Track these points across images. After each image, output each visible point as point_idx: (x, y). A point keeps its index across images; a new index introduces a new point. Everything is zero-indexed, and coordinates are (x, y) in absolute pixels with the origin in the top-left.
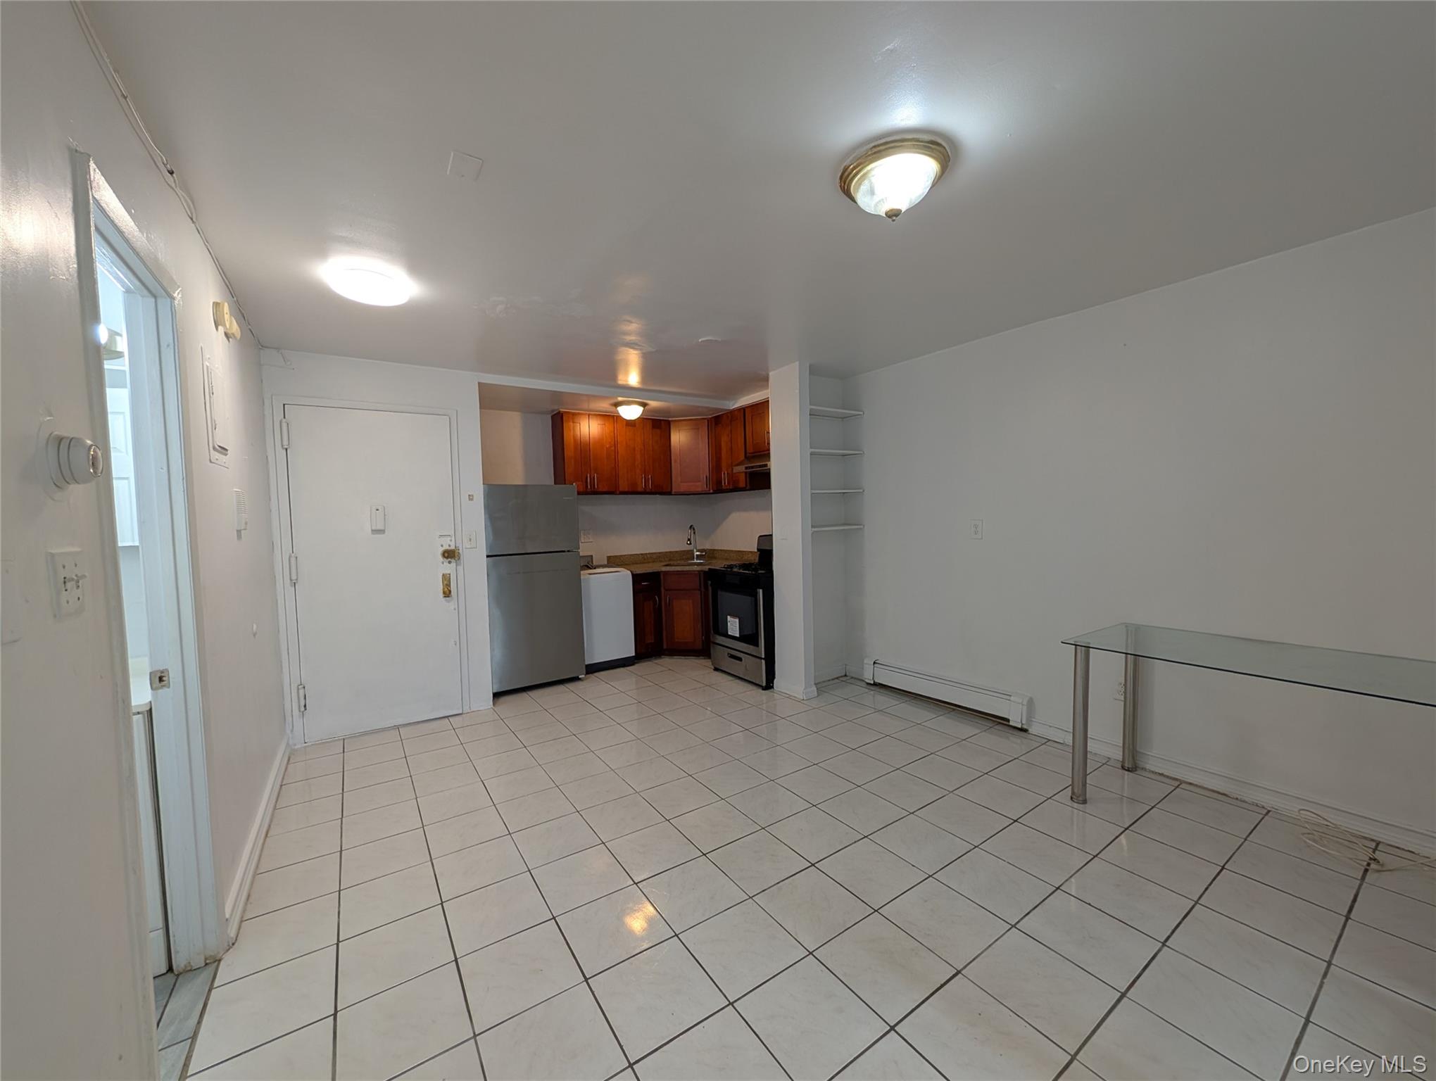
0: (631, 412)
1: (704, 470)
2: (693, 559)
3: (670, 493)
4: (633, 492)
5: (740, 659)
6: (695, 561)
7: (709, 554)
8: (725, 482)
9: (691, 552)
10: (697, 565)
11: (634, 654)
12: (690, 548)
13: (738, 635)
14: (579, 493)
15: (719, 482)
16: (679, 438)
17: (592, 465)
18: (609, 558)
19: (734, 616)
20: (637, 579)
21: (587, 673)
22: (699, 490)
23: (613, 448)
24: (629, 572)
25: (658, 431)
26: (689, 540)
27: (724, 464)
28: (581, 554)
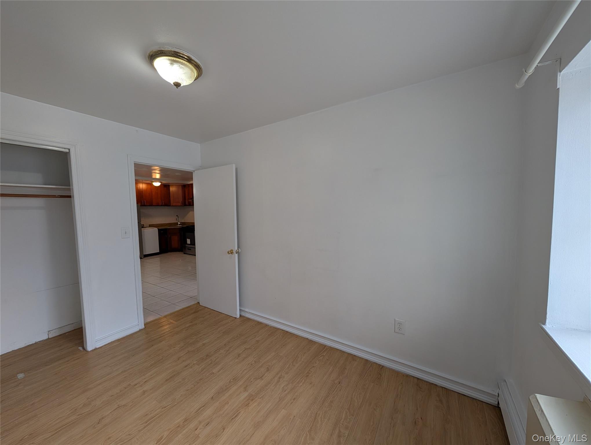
0: (157, 184)
1: (181, 200)
2: (178, 225)
3: (170, 206)
4: (158, 205)
5: (190, 249)
6: (179, 225)
7: (182, 224)
8: (187, 203)
9: (177, 223)
10: (179, 226)
11: (159, 252)
12: (177, 222)
13: (190, 243)
14: (140, 206)
15: (185, 202)
16: (172, 189)
17: (144, 197)
18: (149, 225)
19: (189, 239)
20: (159, 230)
21: (144, 257)
22: (179, 205)
23: (151, 193)
24: (157, 229)
25: (166, 188)
26: (176, 219)
27: (187, 198)
28: (142, 224)
